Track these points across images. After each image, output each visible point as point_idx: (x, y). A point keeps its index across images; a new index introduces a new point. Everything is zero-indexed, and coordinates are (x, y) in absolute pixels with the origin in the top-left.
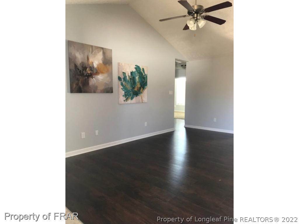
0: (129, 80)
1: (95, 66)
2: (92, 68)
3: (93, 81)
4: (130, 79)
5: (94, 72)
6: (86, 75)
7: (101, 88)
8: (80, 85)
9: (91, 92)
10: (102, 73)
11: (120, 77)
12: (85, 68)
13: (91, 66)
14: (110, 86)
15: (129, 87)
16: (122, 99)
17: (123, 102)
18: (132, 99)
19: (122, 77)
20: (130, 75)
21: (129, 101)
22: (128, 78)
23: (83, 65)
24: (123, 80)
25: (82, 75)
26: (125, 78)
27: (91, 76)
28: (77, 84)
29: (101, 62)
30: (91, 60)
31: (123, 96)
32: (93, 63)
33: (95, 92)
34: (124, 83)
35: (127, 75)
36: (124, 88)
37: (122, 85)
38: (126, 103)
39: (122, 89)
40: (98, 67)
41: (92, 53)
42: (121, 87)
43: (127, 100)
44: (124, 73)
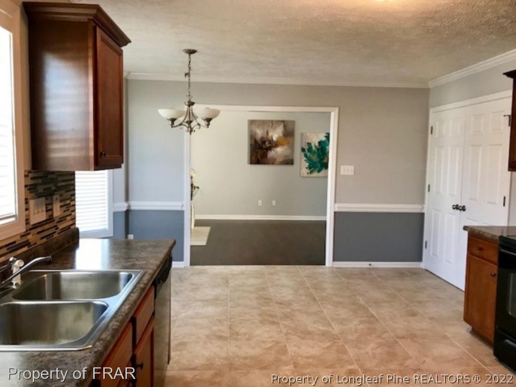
0: (316, 151)
1: (275, 139)
2: (271, 141)
3: (271, 154)
4: (318, 149)
5: (274, 145)
6: (265, 149)
7: (280, 159)
8: (259, 157)
9: (269, 164)
10: (282, 145)
11: (304, 147)
12: (264, 142)
13: (270, 139)
14: (290, 158)
15: (315, 158)
16: (305, 171)
17: (306, 175)
18: (319, 171)
19: (306, 147)
20: (317, 145)
21: (315, 174)
22: (314, 148)
23: (262, 139)
24: (307, 151)
25: (261, 148)
26: (310, 149)
27: (270, 148)
28: (256, 157)
29: (281, 135)
30: (270, 134)
31: (307, 168)
32: (272, 136)
33: (273, 164)
34: (308, 154)
35: (313, 145)
36: (309, 159)
37: (306, 156)
38: (310, 175)
39: (305, 160)
40: (278, 141)
41: (272, 127)
42: (305, 159)
43: (311, 172)
44: (309, 144)
